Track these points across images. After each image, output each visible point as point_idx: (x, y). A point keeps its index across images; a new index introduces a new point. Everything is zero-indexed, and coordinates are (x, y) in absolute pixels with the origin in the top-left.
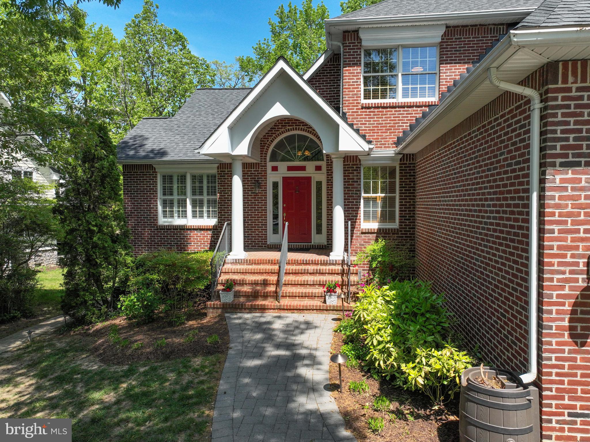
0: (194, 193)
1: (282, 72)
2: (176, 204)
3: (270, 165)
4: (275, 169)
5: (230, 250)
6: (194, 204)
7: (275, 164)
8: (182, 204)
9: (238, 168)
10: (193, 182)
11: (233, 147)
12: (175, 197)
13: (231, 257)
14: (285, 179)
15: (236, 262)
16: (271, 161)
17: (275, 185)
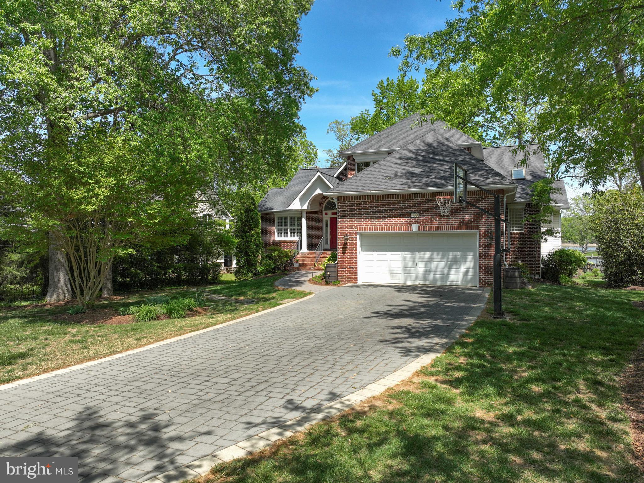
0: (291, 225)
1: (319, 177)
2: (283, 231)
3: (324, 212)
4: (326, 214)
5: (301, 249)
6: (291, 231)
7: (326, 211)
8: (286, 231)
9: (304, 214)
10: (291, 220)
11: (302, 206)
12: (283, 228)
13: (301, 252)
14: (331, 218)
15: (303, 253)
16: (325, 210)
17: (327, 221)
